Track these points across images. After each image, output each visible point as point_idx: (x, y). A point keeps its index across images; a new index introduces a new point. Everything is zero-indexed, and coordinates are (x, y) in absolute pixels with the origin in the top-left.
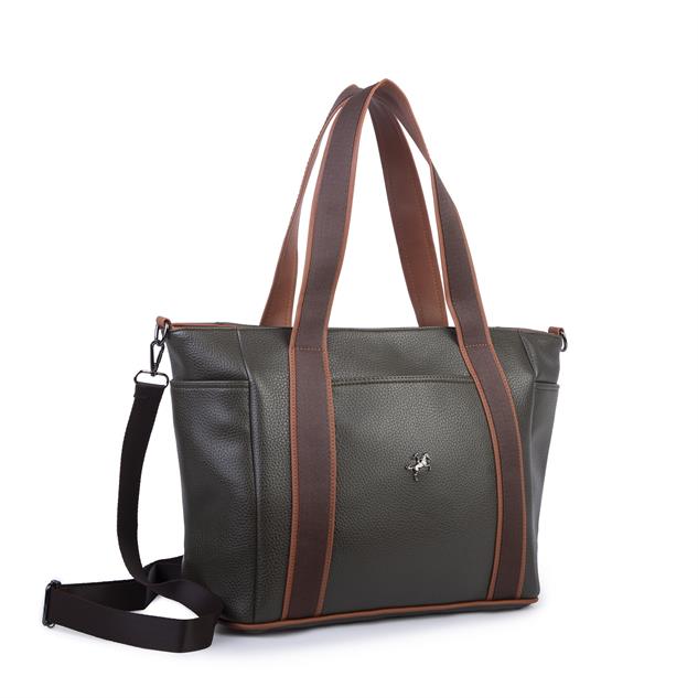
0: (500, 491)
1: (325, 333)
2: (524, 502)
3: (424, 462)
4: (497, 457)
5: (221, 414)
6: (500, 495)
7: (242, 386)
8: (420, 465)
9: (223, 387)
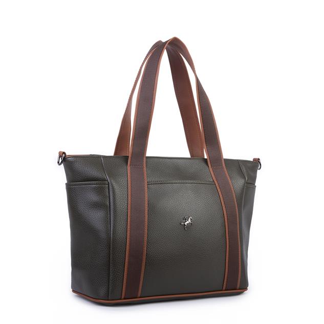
0: (227, 235)
1: (145, 159)
2: (239, 241)
3: (190, 220)
4: (226, 219)
5: (94, 197)
6: (227, 237)
7: (104, 184)
8: (188, 222)
9: (94, 184)
